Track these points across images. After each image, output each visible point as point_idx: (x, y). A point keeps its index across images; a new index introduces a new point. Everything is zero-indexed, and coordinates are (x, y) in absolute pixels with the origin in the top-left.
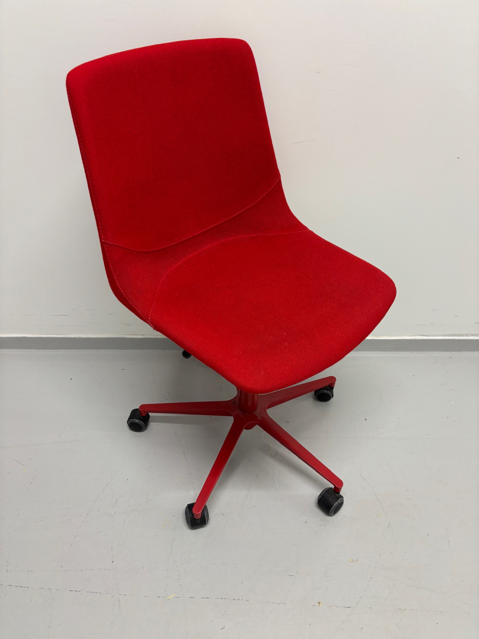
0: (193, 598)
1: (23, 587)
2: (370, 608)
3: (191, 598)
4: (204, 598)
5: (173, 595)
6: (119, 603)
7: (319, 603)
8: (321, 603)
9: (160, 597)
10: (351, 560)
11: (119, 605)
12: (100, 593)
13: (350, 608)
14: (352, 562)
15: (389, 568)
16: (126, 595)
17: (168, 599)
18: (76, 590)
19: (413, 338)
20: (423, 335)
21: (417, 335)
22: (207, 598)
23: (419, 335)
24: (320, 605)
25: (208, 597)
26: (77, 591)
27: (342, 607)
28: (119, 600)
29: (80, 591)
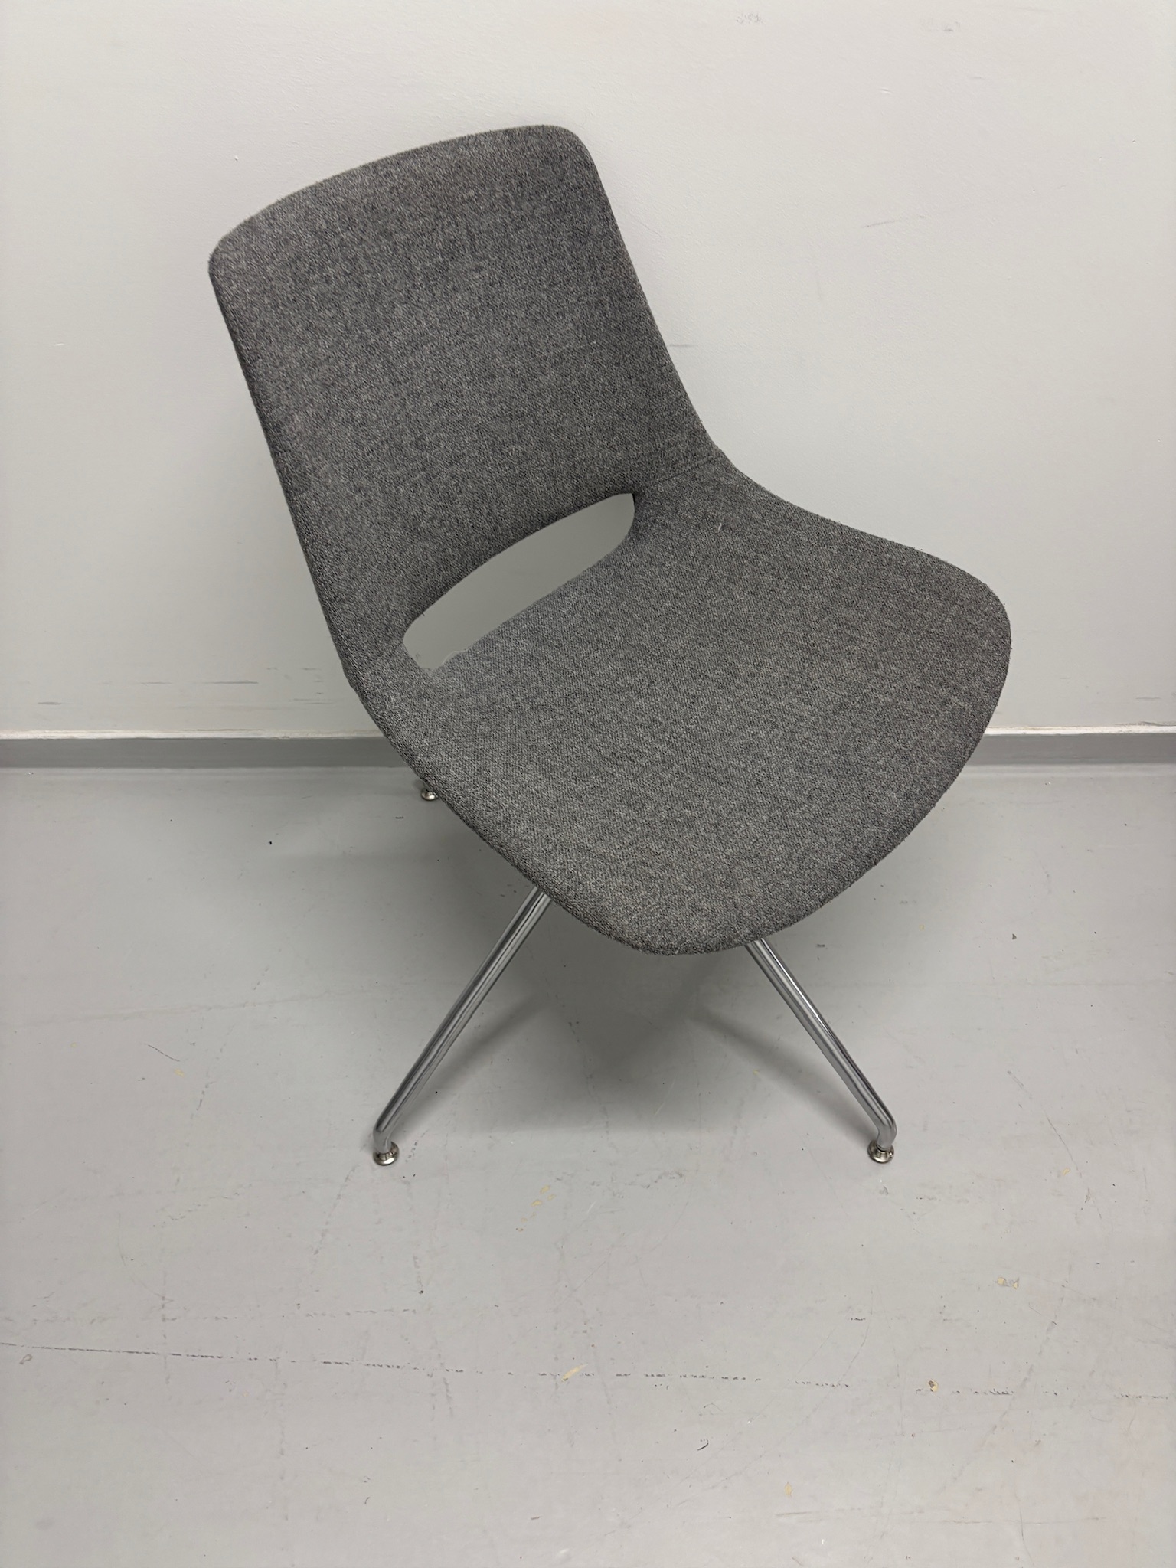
0: (626, 1375)
1: (206, 1357)
2: (1056, 1394)
3: (620, 1375)
4: (652, 1375)
5: (575, 1371)
6: (447, 1390)
7: (931, 1384)
8: (935, 1383)
9: (544, 1374)
10: (1001, 1281)
11: (447, 1396)
12: (398, 1367)
13: (1008, 1394)
14: (1004, 1284)
15: (1094, 1299)
16: (462, 1371)
17: (565, 1380)
18: (339, 1361)
19: (1124, 730)
20: (1149, 724)
21: (1135, 724)
22: (659, 1375)
23: (1140, 724)
24: (934, 1388)
25: (661, 1374)
26: (341, 1363)
27: (988, 1392)
28: (446, 1384)
29: (348, 1364)
